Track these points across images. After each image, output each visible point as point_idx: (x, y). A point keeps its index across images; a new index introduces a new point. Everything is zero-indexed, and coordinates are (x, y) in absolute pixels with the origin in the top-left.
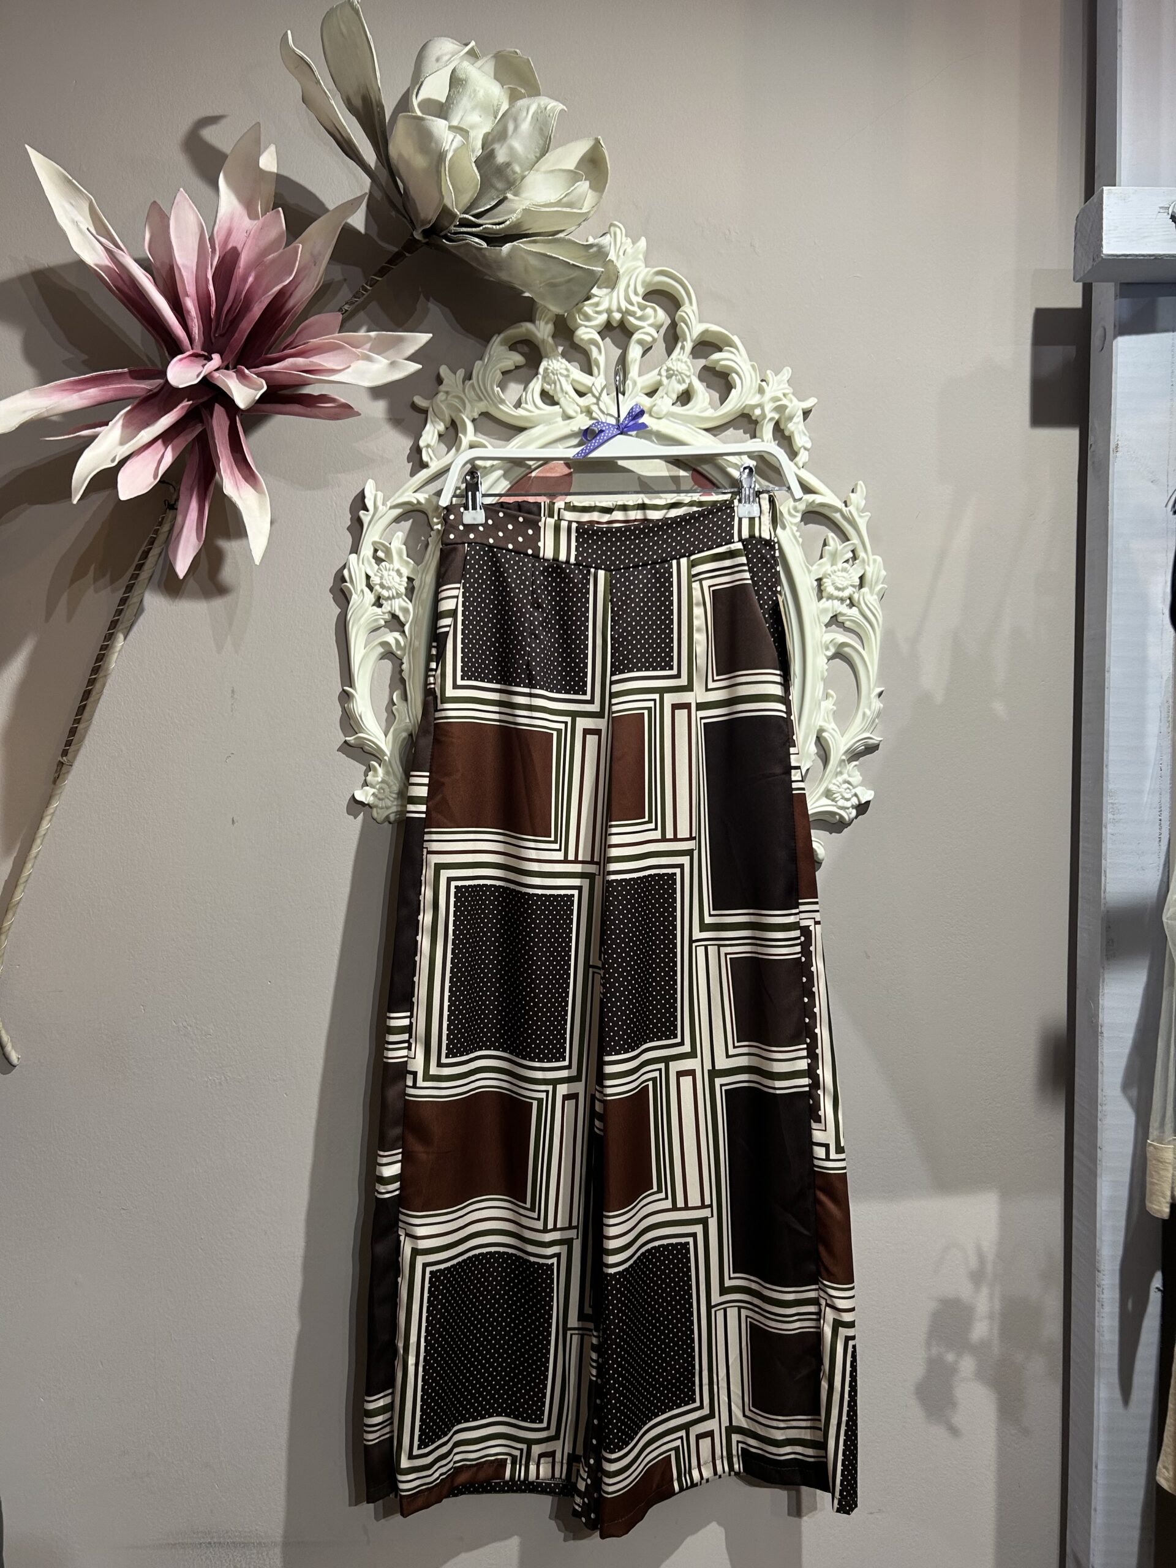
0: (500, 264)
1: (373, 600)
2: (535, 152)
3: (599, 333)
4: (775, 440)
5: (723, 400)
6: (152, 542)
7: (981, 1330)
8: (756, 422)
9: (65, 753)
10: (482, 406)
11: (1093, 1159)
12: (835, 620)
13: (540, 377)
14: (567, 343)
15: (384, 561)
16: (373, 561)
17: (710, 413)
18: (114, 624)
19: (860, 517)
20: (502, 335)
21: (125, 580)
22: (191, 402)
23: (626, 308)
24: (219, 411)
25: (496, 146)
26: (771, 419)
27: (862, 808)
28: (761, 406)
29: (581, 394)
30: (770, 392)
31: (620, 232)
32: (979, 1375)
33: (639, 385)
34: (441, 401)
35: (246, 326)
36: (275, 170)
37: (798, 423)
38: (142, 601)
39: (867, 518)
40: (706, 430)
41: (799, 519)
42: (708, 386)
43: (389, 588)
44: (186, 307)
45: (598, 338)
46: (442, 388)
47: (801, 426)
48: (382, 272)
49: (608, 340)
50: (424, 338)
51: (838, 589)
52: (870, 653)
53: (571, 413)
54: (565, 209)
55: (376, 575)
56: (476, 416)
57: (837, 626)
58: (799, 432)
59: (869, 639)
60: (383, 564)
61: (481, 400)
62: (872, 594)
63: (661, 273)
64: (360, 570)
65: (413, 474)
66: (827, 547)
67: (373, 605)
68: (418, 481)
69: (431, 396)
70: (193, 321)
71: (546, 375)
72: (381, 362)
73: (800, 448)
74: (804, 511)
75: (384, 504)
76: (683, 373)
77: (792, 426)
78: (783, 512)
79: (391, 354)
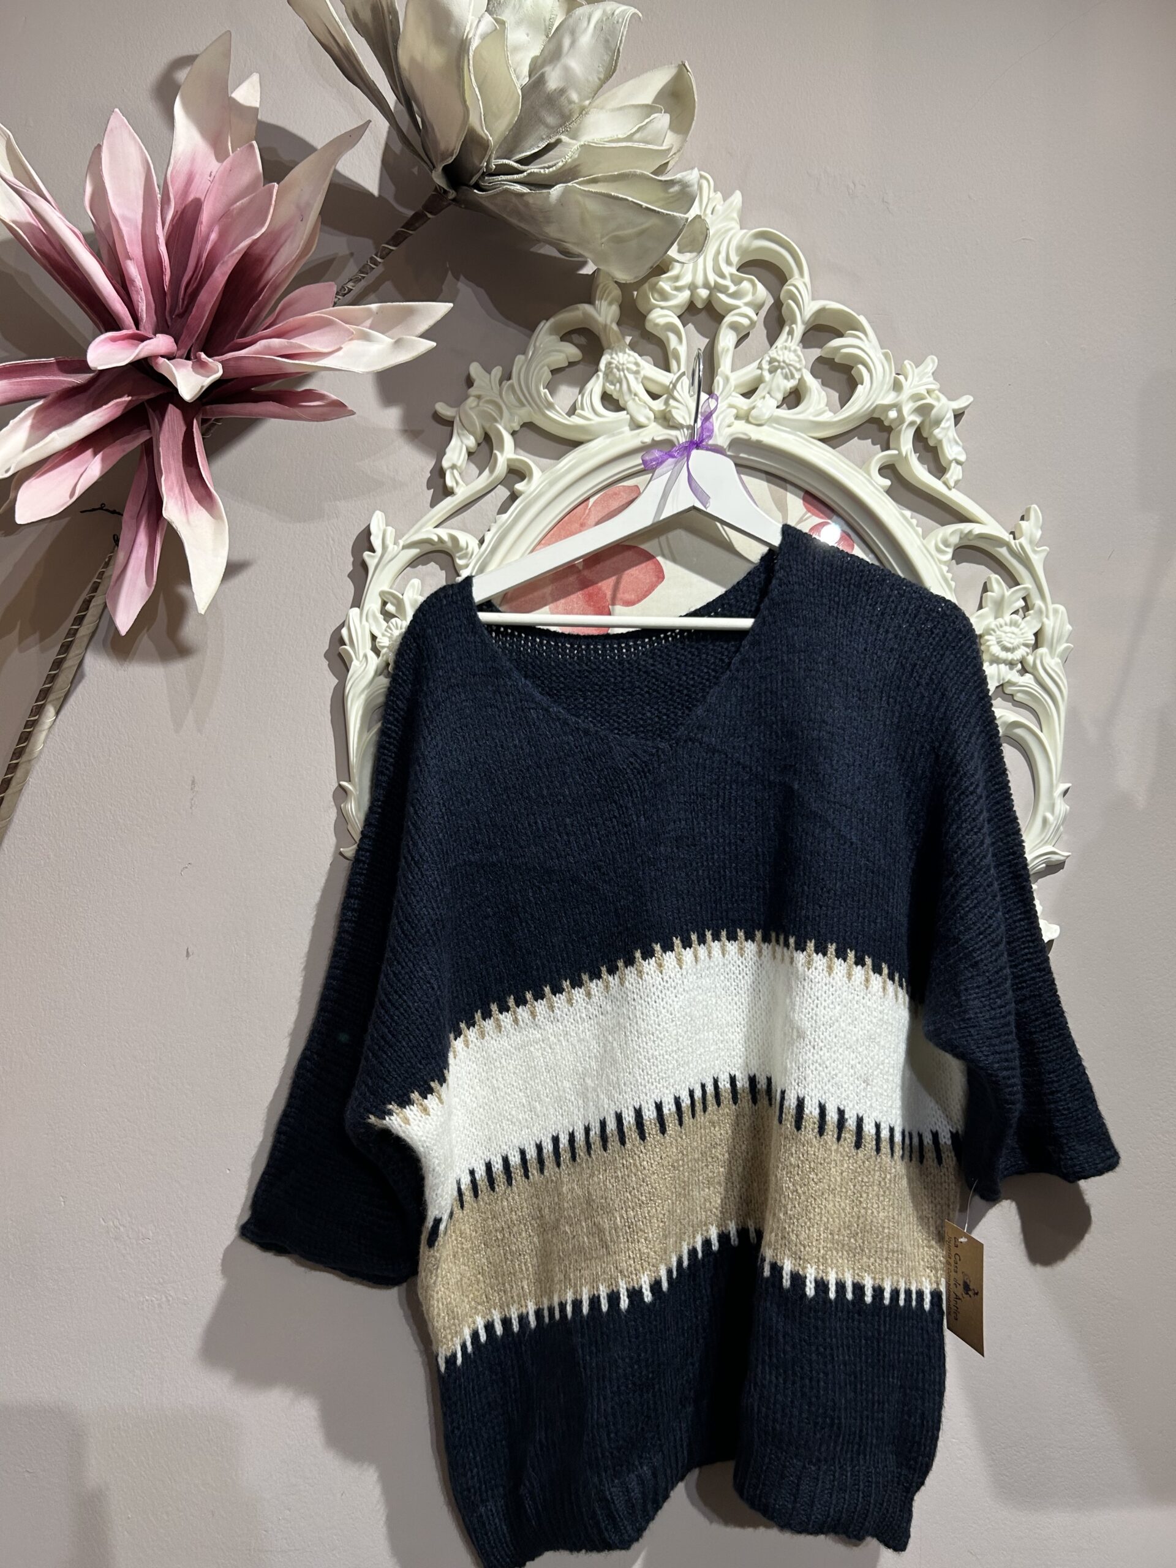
0: (547, 214)
1: (379, 666)
2: (599, 72)
3: (679, 317)
4: (915, 452)
5: (844, 401)
6: (94, 589)
8: (889, 430)
10: (524, 414)
12: (1001, 693)
13: (601, 374)
14: (637, 333)
15: (394, 616)
16: (381, 617)
17: (828, 416)
18: (44, 695)
19: (1035, 552)
20: (552, 320)
21: (59, 638)
22: (127, 399)
23: (716, 282)
25: (547, 69)
26: (912, 423)
28: (897, 406)
29: (654, 396)
30: (907, 391)
31: (707, 185)
33: (733, 382)
34: (471, 408)
35: (207, 297)
36: (256, 106)
37: (948, 428)
38: (81, 663)
39: (1044, 555)
40: (823, 440)
41: (949, 556)
42: (825, 383)
44: (128, 274)
45: (678, 322)
46: (473, 391)
47: (952, 433)
48: (397, 239)
49: (691, 325)
50: (440, 309)
51: (1005, 649)
52: (1052, 736)
53: (642, 420)
55: (383, 635)
56: (516, 427)
57: (1004, 699)
58: (949, 441)
59: (1049, 716)
60: (393, 620)
61: (523, 405)
62: (1053, 658)
63: (761, 236)
64: (363, 628)
65: (433, 504)
66: (989, 593)
67: (380, 673)
68: (439, 512)
69: (458, 402)
70: (137, 292)
71: (608, 371)
72: (383, 342)
73: (951, 462)
74: (955, 546)
75: (395, 544)
76: (791, 365)
77: (939, 433)
78: (928, 547)
79: (398, 332)
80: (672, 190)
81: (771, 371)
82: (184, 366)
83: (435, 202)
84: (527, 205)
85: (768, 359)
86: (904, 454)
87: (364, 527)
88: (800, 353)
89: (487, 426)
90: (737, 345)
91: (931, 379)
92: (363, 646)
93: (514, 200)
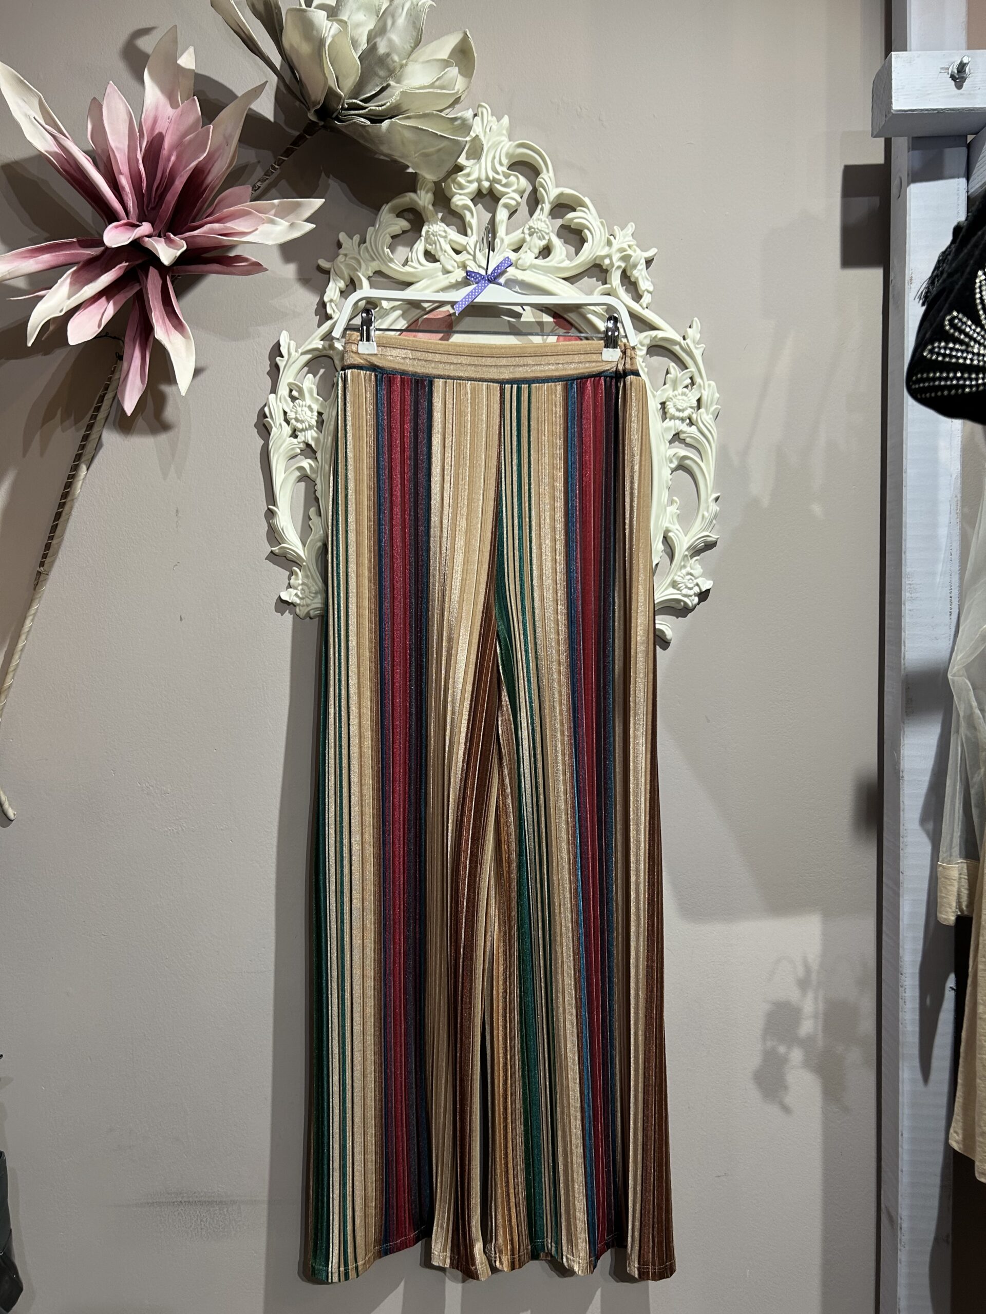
0: (381, 139)
1: (290, 432)
3: (472, 200)
4: (623, 286)
5: (577, 253)
6: (106, 388)
7: (807, 1027)
8: (606, 271)
9: (42, 564)
10: (375, 266)
11: (897, 883)
12: (677, 437)
13: (423, 238)
14: (446, 211)
15: (298, 399)
16: (289, 400)
17: (567, 264)
18: (78, 457)
19: (696, 348)
20: (390, 204)
21: (86, 420)
22: (125, 264)
24: (153, 273)
25: (378, 40)
26: (619, 267)
27: (703, 596)
28: (609, 256)
29: (457, 252)
30: (616, 244)
31: (486, 112)
32: (807, 1064)
33: (506, 242)
34: (341, 262)
35: (172, 198)
36: (193, 67)
38: (100, 437)
40: (565, 279)
41: (645, 352)
42: (565, 242)
43: (302, 422)
44: (121, 184)
46: (341, 251)
47: (644, 272)
48: (288, 152)
49: (480, 205)
50: (318, 203)
51: (679, 410)
52: (708, 465)
53: (450, 268)
54: (435, 91)
57: (679, 442)
59: (706, 452)
61: (374, 260)
63: (522, 145)
64: (278, 407)
67: (291, 436)
68: (323, 331)
69: (333, 258)
70: (127, 196)
71: (427, 236)
72: (283, 224)
73: (644, 291)
74: (649, 345)
75: (296, 351)
76: (543, 231)
77: (637, 273)
79: (291, 217)
80: (456, 123)
81: (531, 235)
82: (160, 242)
83: (311, 128)
84: (367, 132)
85: (528, 227)
86: (614, 287)
87: (275, 341)
88: (548, 222)
89: (351, 274)
90: (509, 218)
91: (631, 238)
92: (279, 418)
93: (360, 129)
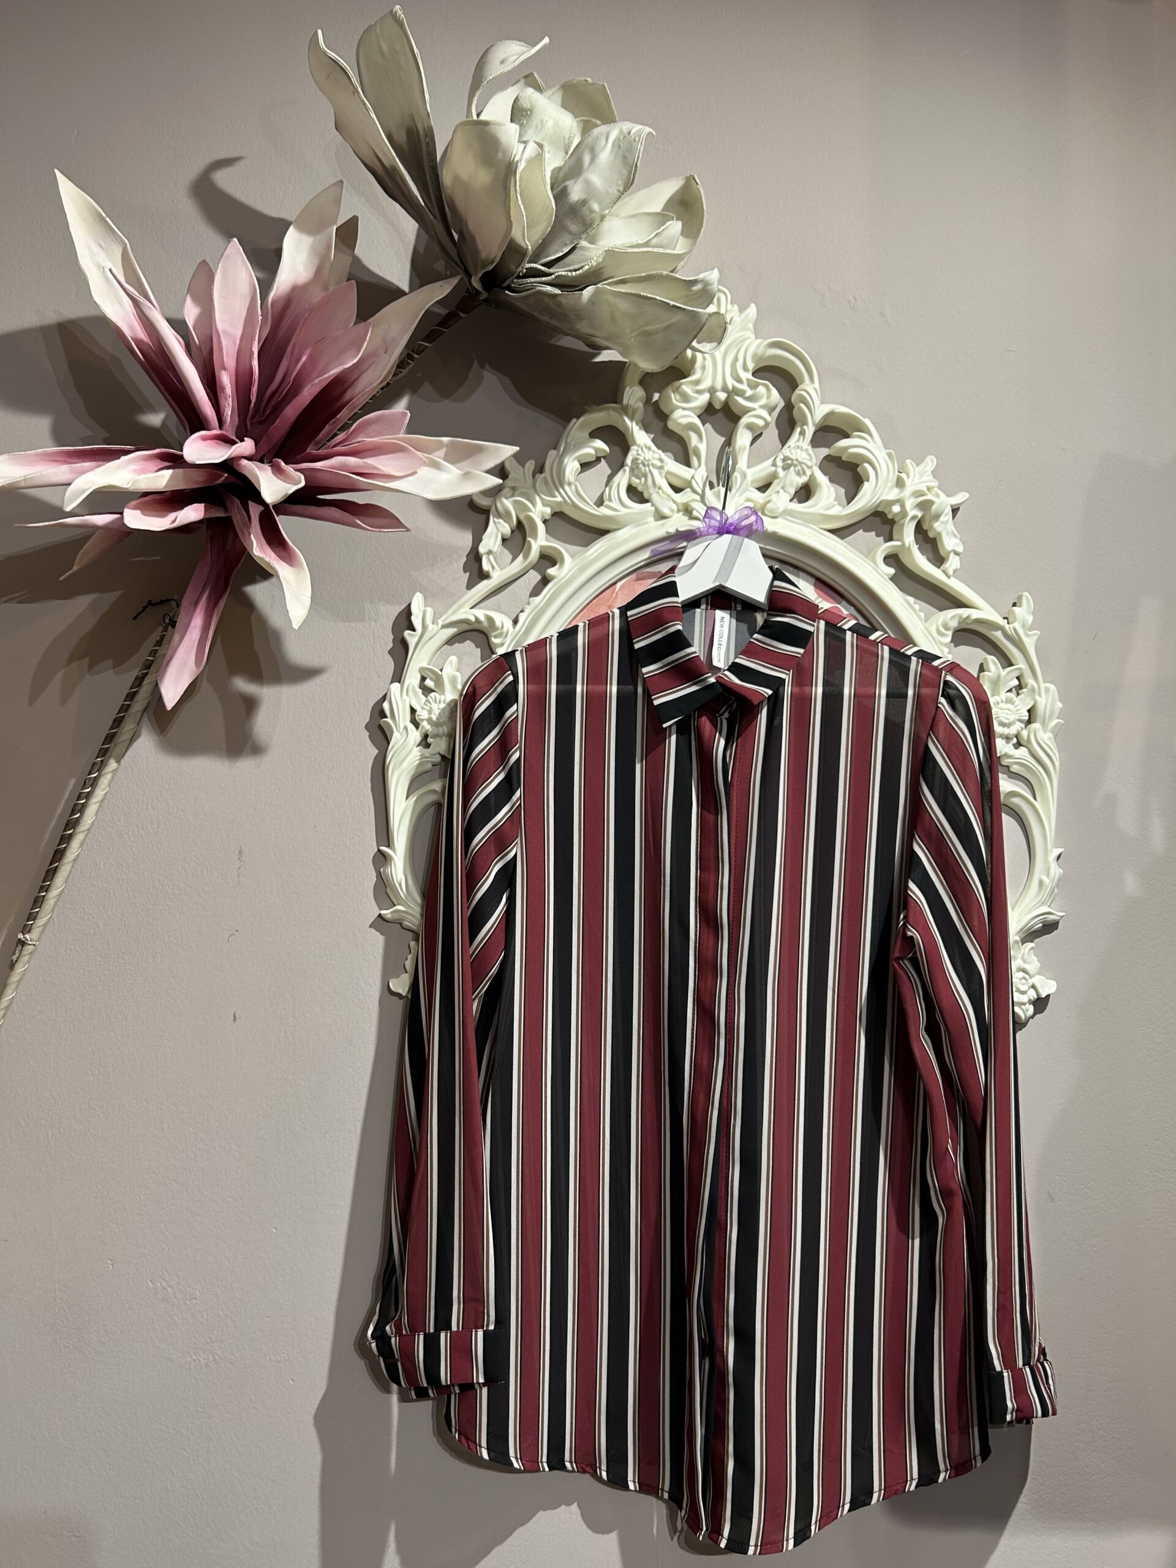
1: (419, 739)
2: (618, 185)
3: (699, 417)
4: (917, 544)
5: (850, 498)
6: (148, 666)
8: (892, 523)
9: (27, 929)
10: (556, 504)
13: (627, 469)
14: (661, 431)
16: (420, 692)
17: (836, 510)
19: (1027, 635)
20: (582, 419)
23: (734, 387)
26: (914, 517)
28: (900, 502)
29: (677, 490)
30: (910, 485)
37: (947, 521)
38: (132, 737)
39: (1036, 637)
40: (832, 531)
41: (949, 639)
44: (220, 381)
45: (698, 422)
46: (508, 483)
47: (951, 527)
49: (710, 425)
52: (1046, 804)
53: (666, 511)
55: (423, 709)
56: (548, 515)
58: (948, 533)
59: (1042, 786)
60: (432, 694)
61: (555, 496)
62: (1045, 733)
63: (775, 345)
64: (404, 702)
65: (470, 586)
66: (986, 673)
67: (418, 746)
68: (476, 594)
70: (226, 398)
71: (634, 466)
73: (950, 552)
74: (955, 628)
75: (433, 623)
76: (803, 463)
77: (938, 526)
78: (930, 629)
80: (694, 288)
81: (785, 468)
82: (264, 469)
83: (469, 302)
84: (560, 305)
85: (782, 457)
86: (907, 546)
87: (404, 607)
88: (810, 452)
89: (522, 517)
90: (751, 445)
91: (931, 477)
92: (404, 719)
93: (547, 300)
